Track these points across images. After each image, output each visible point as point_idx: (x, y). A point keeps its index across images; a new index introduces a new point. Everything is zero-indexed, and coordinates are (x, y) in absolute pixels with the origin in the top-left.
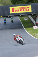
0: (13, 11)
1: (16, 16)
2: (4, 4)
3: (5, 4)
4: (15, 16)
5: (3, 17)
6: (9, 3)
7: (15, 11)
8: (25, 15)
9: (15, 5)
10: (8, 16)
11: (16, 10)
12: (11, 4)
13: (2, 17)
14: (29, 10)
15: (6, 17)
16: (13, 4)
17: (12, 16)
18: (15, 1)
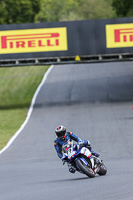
0: (117, 39)
1: (128, 56)
2: (86, 14)
3: (91, 16)
4: (123, 56)
5: (82, 59)
9: (125, 19)
10: (97, 58)
11: (128, 36)
12: (111, 12)
13: (78, 58)
15: (94, 58)
16: (118, 13)
17: (113, 57)
18: (125, 3)
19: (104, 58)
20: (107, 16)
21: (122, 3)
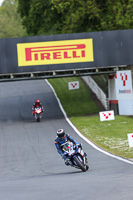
0: (28, 58)
1: (40, 75)
4: (35, 75)
6: (15, 29)
7: (36, 59)
8: (72, 72)
9: (36, 37)
10: (9, 77)
11: (39, 54)
12: (22, 31)
14: (83, 55)
15: (5, 77)
16: (28, 32)
17: (25, 75)
18: (35, 22)
19: (16, 76)
20: (18, 34)
21: (32, 22)
